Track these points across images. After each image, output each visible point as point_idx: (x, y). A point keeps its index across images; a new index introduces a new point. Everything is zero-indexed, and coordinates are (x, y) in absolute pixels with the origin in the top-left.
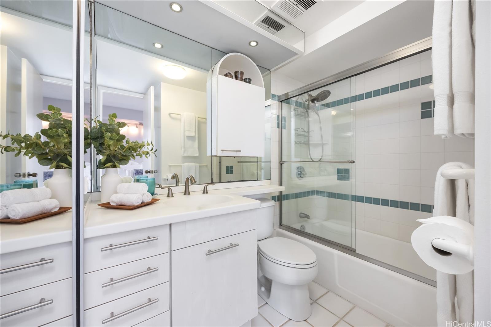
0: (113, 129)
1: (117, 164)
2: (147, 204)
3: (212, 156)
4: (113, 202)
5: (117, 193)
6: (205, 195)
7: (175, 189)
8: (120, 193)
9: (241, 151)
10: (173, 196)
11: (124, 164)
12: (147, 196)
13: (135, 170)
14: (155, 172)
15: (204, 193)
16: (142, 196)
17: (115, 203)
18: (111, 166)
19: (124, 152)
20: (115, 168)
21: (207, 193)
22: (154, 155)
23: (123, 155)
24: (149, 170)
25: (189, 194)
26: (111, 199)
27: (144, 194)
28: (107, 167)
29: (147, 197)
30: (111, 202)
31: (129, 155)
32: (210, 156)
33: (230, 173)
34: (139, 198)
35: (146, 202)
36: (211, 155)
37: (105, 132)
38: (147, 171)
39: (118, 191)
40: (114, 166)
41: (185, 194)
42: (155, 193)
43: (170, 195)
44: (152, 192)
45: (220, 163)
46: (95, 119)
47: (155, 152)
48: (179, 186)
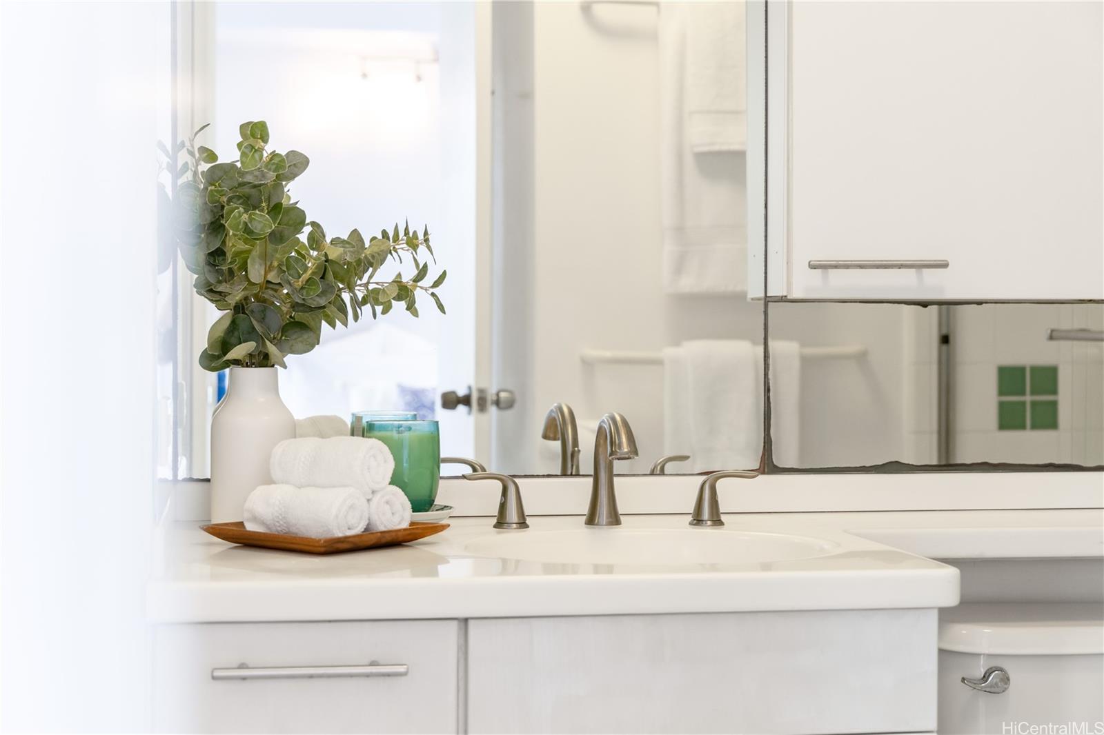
0: (255, 186)
1: (272, 348)
2: (388, 538)
3: (767, 300)
4: (255, 519)
5: (270, 481)
6: (707, 532)
7: (534, 494)
8: (283, 483)
9: (944, 265)
10: (523, 524)
11: (300, 346)
12: (387, 503)
13: (403, 390)
14: (497, 403)
15: (698, 520)
16: (368, 500)
17: (263, 523)
18: (251, 355)
19: (302, 288)
20: (266, 366)
21: (717, 522)
22: (432, 300)
23: (295, 306)
24: (462, 392)
25: (615, 519)
26: (248, 505)
27: (373, 492)
28: (237, 362)
29: (387, 507)
30: (249, 520)
31: (322, 302)
32: (759, 299)
33: (1035, 427)
34: (352, 507)
35: (382, 528)
36: (762, 295)
37: (230, 200)
38: (454, 393)
39: (276, 473)
40: (262, 360)
41: (591, 520)
42: (438, 501)
43: (513, 515)
44: (423, 493)
45: (945, 340)
46: (192, 141)
47: (437, 284)
48: (578, 475)
